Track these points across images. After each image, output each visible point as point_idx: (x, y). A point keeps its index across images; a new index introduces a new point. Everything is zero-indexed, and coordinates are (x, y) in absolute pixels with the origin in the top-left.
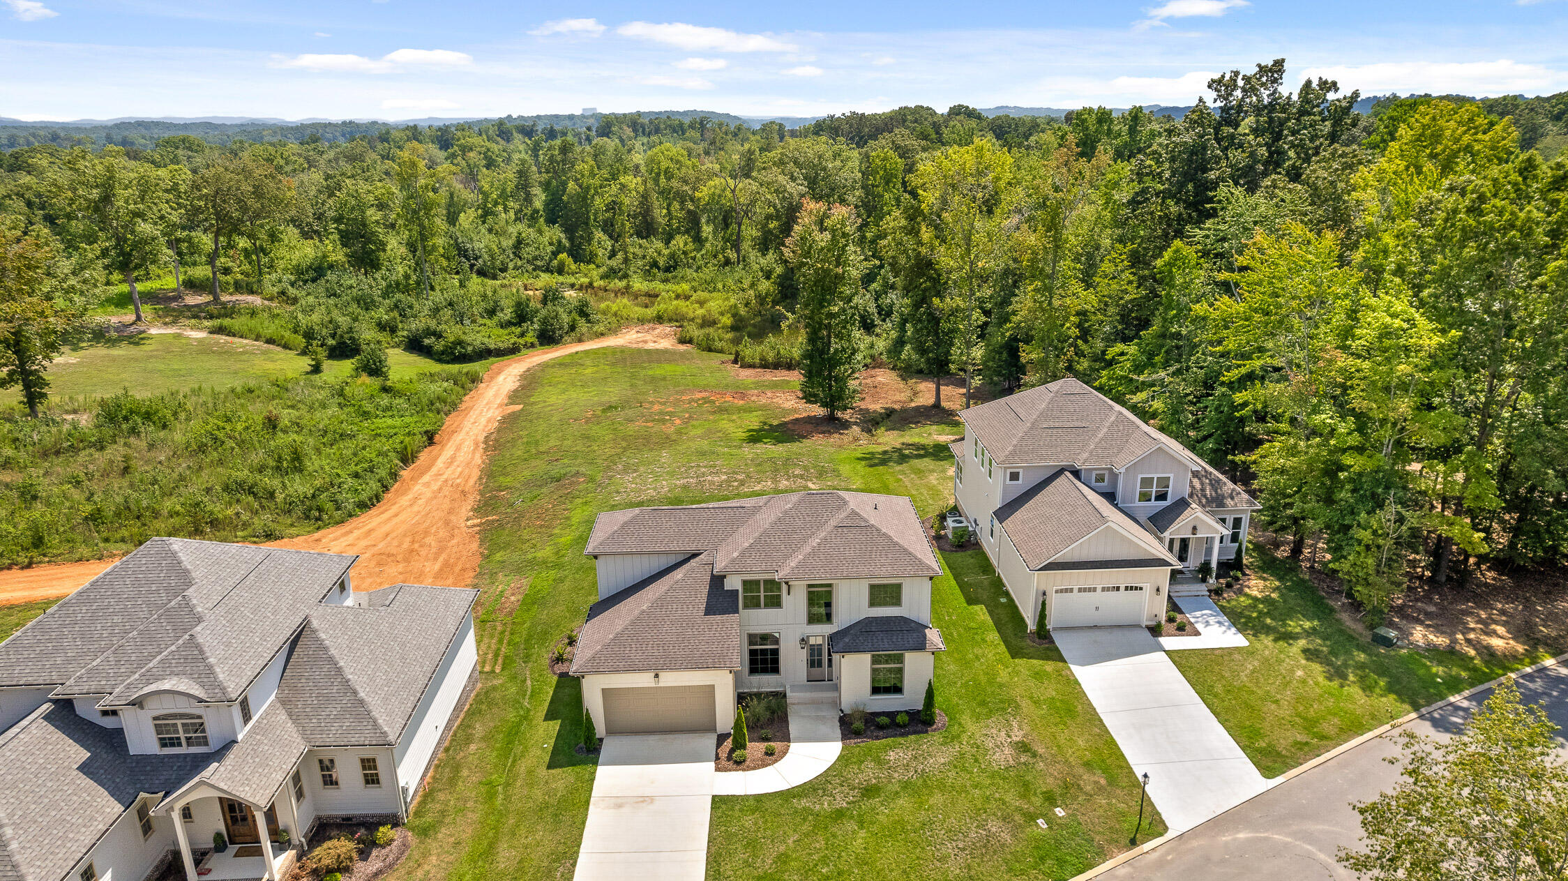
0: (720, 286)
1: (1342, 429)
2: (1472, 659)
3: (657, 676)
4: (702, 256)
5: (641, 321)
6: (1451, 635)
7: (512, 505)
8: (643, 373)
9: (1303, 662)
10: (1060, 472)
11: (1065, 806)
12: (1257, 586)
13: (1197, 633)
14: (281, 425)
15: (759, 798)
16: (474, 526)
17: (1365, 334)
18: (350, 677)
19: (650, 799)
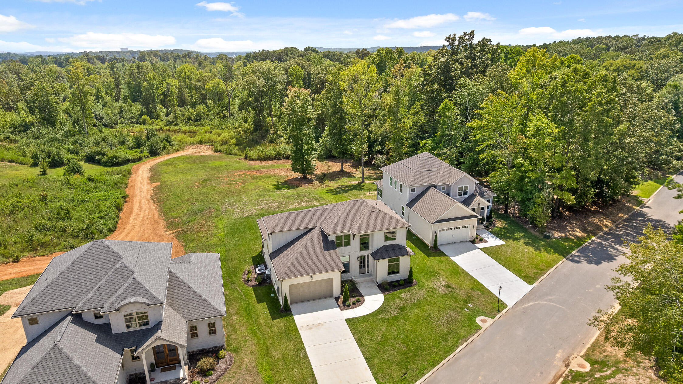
0: (224, 126)
1: (526, 163)
2: (573, 240)
3: (311, 277)
4: (212, 114)
5: (192, 144)
6: (565, 233)
7: (185, 224)
8: (207, 165)
9: (526, 247)
10: (429, 187)
11: (471, 303)
12: (499, 224)
13: (487, 242)
14: (48, 199)
15: (363, 317)
16: (170, 234)
17: (531, 130)
18: (196, 290)
19: (322, 324)
